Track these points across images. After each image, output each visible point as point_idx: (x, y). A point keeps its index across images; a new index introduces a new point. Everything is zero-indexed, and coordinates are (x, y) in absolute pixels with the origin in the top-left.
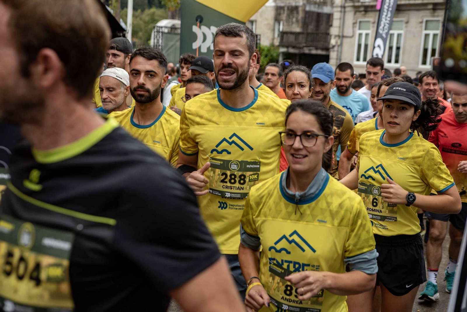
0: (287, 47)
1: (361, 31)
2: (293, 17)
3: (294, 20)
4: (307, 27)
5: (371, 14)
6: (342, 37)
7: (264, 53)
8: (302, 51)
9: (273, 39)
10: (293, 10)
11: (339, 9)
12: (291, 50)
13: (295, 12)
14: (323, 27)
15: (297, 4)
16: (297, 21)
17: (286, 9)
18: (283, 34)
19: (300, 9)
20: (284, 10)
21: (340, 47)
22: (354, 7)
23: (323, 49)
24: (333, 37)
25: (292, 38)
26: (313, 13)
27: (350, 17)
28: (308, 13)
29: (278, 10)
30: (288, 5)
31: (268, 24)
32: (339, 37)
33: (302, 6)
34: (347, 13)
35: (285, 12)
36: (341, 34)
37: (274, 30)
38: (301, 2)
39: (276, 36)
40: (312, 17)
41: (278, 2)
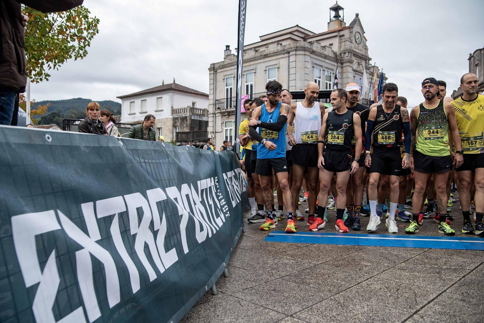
0: (181, 142)
1: (227, 128)
3: (185, 125)
4: (194, 129)
5: (231, 117)
6: (215, 132)
9: (173, 138)
10: (184, 119)
11: (212, 115)
13: (185, 120)
14: (203, 129)
15: (186, 116)
16: (187, 126)
17: (179, 119)
18: (177, 133)
19: (188, 118)
20: (178, 120)
21: (214, 139)
22: (221, 113)
23: (203, 141)
24: (209, 133)
25: (183, 136)
26: (196, 120)
27: (219, 119)
28: (192, 121)
29: (175, 120)
30: (181, 116)
31: (169, 129)
32: (213, 132)
33: (189, 116)
34: (217, 117)
35: (179, 121)
36: (214, 131)
37: (173, 133)
38: (188, 114)
39: (175, 136)
40: (196, 123)
41: (174, 115)
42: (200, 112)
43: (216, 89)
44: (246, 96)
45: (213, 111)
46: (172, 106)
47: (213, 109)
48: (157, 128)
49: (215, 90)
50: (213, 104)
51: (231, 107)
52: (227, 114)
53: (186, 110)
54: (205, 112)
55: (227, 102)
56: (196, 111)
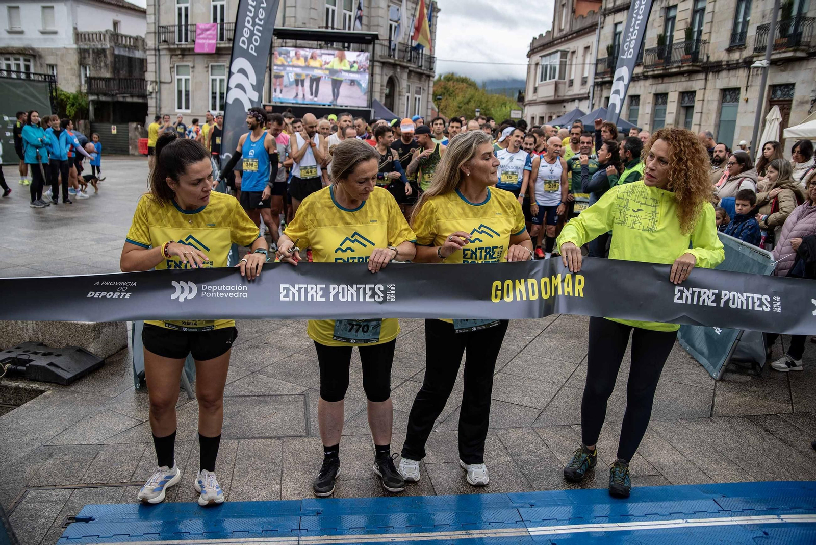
0: (97, 95)
1: (179, 77)
2: (101, 61)
3: (102, 64)
4: (119, 72)
5: (189, 58)
6: (159, 83)
7: (71, 101)
8: (115, 99)
9: (80, 86)
10: (100, 53)
11: (153, 52)
12: (103, 98)
13: (102, 55)
14: (136, 74)
15: (104, 47)
16: (106, 65)
17: (91, 52)
18: (89, 80)
19: (108, 52)
20: (89, 53)
21: (158, 94)
23: (139, 97)
24: (149, 83)
25: (102, 85)
26: (123, 56)
27: (166, 61)
28: (116, 57)
29: (82, 53)
30: (93, 47)
31: (72, 69)
32: (156, 82)
33: (109, 49)
34: (162, 57)
35: (91, 56)
36: (158, 80)
37: (80, 76)
38: (108, 45)
39: (83, 82)
40: (123, 62)
41: (80, 43)
42: (130, 42)
43: (159, 6)
44: (214, 26)
45: (155, 44)
46: (75, 26)
47: (155, 41)
48: (47, 65)
49: (157, 7)
50: (155, 33)
51: (186, 40)
52: (179, 52)
53: (102, 37)
54: (138, 42)
55: (180, 31)
56: (122, 41)
